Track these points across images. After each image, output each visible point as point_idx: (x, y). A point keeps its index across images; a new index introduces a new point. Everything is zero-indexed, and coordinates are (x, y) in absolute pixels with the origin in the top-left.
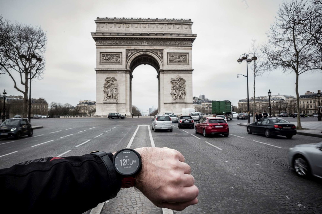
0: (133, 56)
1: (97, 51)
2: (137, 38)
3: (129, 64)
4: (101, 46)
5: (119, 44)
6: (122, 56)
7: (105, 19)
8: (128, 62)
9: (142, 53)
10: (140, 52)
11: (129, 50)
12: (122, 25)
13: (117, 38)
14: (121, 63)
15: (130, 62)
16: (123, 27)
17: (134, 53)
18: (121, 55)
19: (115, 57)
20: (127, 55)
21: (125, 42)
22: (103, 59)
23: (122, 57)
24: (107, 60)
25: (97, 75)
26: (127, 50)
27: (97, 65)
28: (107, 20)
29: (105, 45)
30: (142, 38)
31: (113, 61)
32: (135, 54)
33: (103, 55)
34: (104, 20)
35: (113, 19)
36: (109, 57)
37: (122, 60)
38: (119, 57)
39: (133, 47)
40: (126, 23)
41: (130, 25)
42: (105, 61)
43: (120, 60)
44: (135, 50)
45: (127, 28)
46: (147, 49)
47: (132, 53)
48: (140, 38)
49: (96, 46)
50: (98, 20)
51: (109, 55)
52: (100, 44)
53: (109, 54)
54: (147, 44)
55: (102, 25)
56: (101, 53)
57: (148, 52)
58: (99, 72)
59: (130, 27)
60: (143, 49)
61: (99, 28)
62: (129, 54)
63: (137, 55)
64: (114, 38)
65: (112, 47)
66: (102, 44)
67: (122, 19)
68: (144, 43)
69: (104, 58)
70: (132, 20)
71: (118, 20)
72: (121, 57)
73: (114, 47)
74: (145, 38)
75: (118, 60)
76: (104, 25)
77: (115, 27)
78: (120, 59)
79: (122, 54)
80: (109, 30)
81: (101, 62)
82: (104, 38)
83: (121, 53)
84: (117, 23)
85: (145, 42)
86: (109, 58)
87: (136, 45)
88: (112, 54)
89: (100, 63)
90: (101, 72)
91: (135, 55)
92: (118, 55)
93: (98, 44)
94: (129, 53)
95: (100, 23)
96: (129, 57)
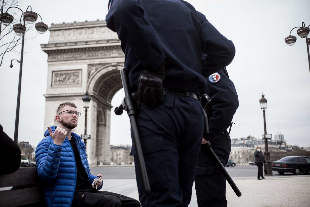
0: (98, 74)
1: (49, 70)
2: (103, 47)
3: (92, 85)
4: (54, 63)
5: (78, 58)
6: (82, 74)
7: (61, 25)
8: (90, 83)
9: (110, 69)
10: (107, 67)
11: (92, 65)
12: (83, 30)
13: (75, 49)
14: (80, 84)
15: (93, 83)
16: (85, 33)
17: (99, 70)
18: (80, 73)
19: (73, 77)
20: (89, 73)
21: (87, 54)
22: (56, 81)
23: (82, 76)
24: (62, 81)
25: (46, 104)
26: (89, 65)
27: (47, 89)
28: (64, 25)
29: (60, 60)
30: (110, 47)
31: (69, 82)
32: (101, 70)
33: (56, 74)
34: (59, 26)
35: (72, 24)
36: (64, 76)
37: (81, 81)
38: (78, 77)
39: (97, 61)
40: (89, 28)
41: (95, 29)
42: (58, 83)
43: (78, 81)
44: (100, 64)
45: (90, 35)
46: (117, 63)
47: (96, 69)
48: (107, 47)
49: (48, 62)
50: (52, 26)
51: (65, 74)
52: (52, 60)
53: (64, 72)
54: (117, 55)
55: (57, 33)
56: (53, 72)
57: (119, 66)
58: (49, 99)
59: (95, 33)
60: (111, 63)
61: (52, 38)
62: (92, 71)
63: (104, 71)
64: (72, 49)
65: (69, 62)
66: (56, 60)
67: (84, 23)
68: (113, 53)
69: (58, 79)
70: (98, 23)
71: (79, 24)
72: (80, 76)
73: (72, 62)
74: (114, 46)
75: (77, 81)
76: (60, 33)
77: (74, 35)
78: (80, 79)
79: (82, 72)
80: (66, 39)
81: (53, 84)
82: (58, 50)
83: (81, 70)
84: (77, 29)
85: (114, 51)
86: (64, 79)
87: (102, 57)
88: (69, 72)
89: (52, 86)
90: (52, 99)
91: (101, 72)
92: (76, 74)
93: (50, 60)
94: (92, 69)
95: (55, 30)
96: (91, 75)
